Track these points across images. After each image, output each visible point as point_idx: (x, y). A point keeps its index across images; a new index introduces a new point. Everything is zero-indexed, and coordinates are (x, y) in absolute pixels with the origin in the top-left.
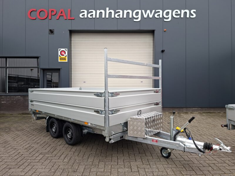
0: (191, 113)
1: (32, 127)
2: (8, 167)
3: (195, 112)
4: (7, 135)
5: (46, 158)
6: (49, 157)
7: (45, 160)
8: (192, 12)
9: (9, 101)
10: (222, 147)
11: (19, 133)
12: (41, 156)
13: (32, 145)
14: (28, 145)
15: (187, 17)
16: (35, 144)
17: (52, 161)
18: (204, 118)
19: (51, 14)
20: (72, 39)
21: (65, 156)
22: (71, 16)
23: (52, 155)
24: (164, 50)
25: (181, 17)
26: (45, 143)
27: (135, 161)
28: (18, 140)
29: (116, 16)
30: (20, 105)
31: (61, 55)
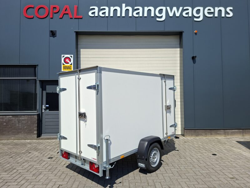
15: (222, 16)
19: (53, 12)
22: (78, 14)
25: (215, 16)
29: (135, 15)
30: (12, 127)
31: (64, 63)
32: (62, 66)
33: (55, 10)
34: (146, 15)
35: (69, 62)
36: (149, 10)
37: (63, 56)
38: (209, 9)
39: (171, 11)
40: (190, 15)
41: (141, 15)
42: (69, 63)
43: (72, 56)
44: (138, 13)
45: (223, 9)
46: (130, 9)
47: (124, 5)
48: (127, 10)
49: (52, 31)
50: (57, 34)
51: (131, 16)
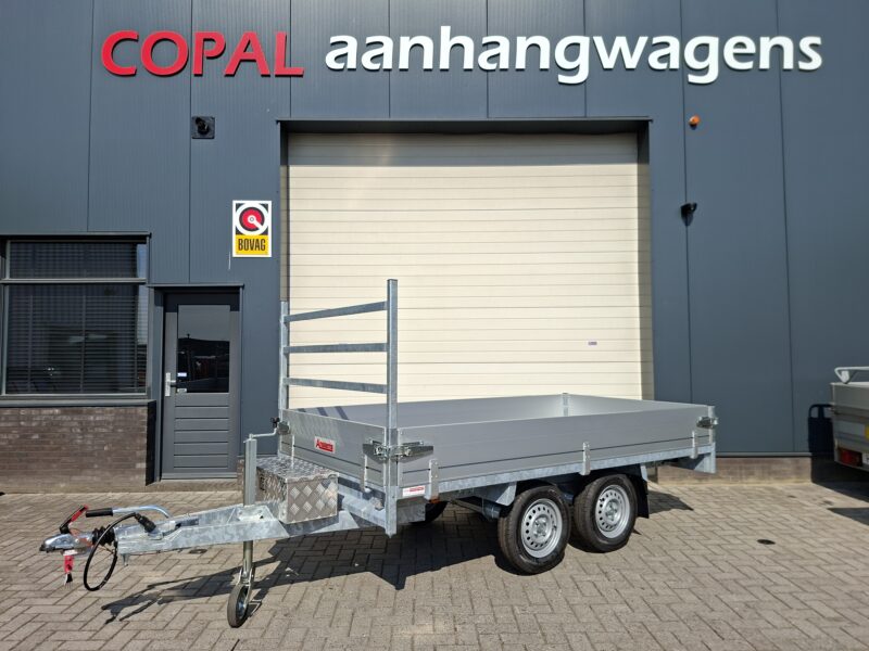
8: (805, 44)
9: (8, 431)
15: (785, 67)
20: (292, 161)
22: (288, 63)
25: (762, 67)
29: (484, 64)
31: (241, 229)
32: (235, 238)
34: (521, 63)
35: (257, 224)
36: (534, 48)
37: (238, 206)
38: (740, 45)
39: (609, 50)
40: (675, 63)
41: (504, 64)
42: (257, 229)
43: (269, 203)
44: (494, 59)
45: (786, 43)
46: (467, 42)
47: (445, 31)
48: (457, 49)
49: (198, 120)
50: (218, 129)
51: (471, 67)
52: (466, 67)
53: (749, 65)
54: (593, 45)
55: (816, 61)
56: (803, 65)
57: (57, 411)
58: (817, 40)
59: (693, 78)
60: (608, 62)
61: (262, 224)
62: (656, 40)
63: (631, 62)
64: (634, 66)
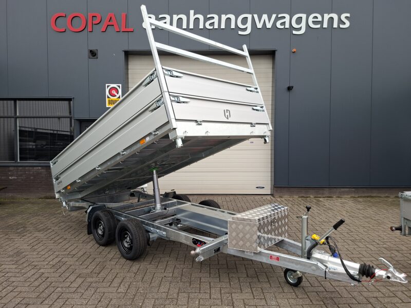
0: (339, 197)
1: (62, 224)
2: (24, 302)
3: (346, 196)
4: (20, 240)
5: (87, 284)
6: (92, 283)
7: (87, 289)
8: (343, 17)
9: (21, 175)
10: (391, 273)
11: (41, 235)
12: (79, 281)
13: (63, 260)
14: (57, 260)
15: (334, 27)
16: (69, 256)
17: (98, 290)
18: (361, 208)
19: (92, 22)
20: (130, 67)
21: (120, 281)
22: (127, 26)
23: (97, 280)
24: (292, 87)
25: (324, 27)
26: (86, 256)
27: (239, 291)
28: (38, 250)
29: (208, 26)
30: (41, 182)
31: (110, 96)
32: (107, 99)
33: (96, 20)
34: (223, 26)
35: (116, 94)
36: (229, 20)
37: (108, 86)
38: (316, 17)
39: (260, 21)
40: (287, 26)
41: (216, 26)
42: (116, 96)
43: (120, 85)
44: (212, 24)
45: (335, 16)
46: (201, 17)
47: (192, 12)
48: (197, 20)
49: (91, 51)
50: (99, 54)
51: (202, 28)
52: (200, 28)
53: (319, 26)
54: (253, 18)
55: (347, 24)
56: (342, 26)
57: (40, 168)
58: (348, 15)
59: (294, 32)
60: (259, 26)
61: (118, 94)
62: (280, 16)
63: (269, 25)
64: (270, 27)
